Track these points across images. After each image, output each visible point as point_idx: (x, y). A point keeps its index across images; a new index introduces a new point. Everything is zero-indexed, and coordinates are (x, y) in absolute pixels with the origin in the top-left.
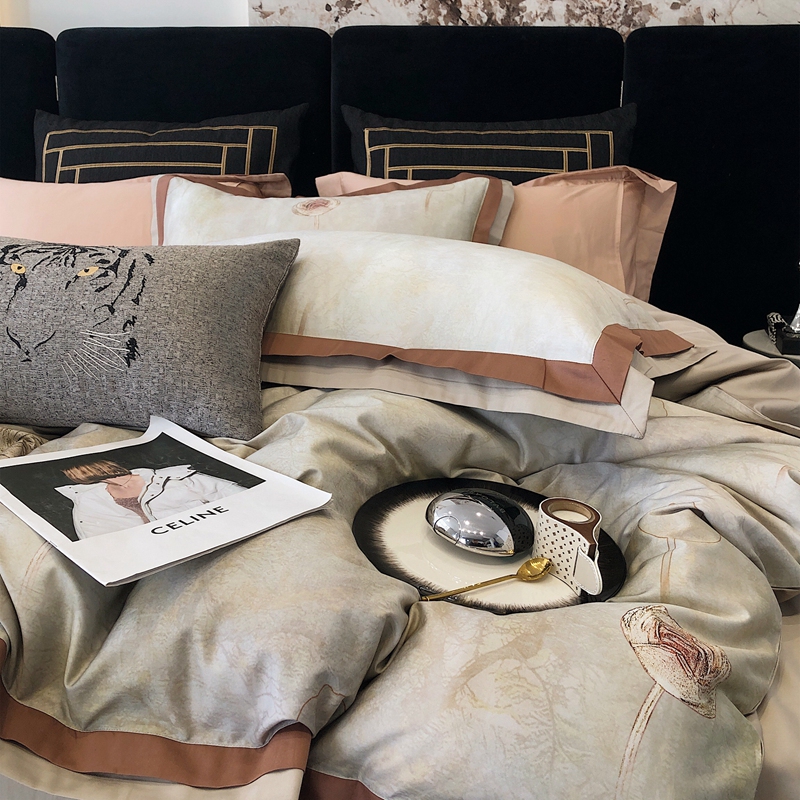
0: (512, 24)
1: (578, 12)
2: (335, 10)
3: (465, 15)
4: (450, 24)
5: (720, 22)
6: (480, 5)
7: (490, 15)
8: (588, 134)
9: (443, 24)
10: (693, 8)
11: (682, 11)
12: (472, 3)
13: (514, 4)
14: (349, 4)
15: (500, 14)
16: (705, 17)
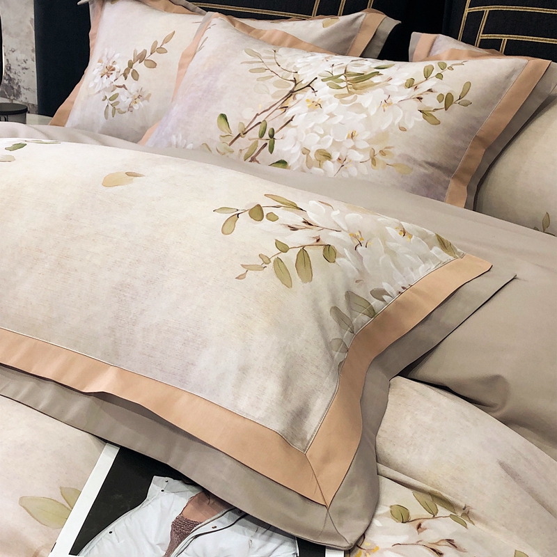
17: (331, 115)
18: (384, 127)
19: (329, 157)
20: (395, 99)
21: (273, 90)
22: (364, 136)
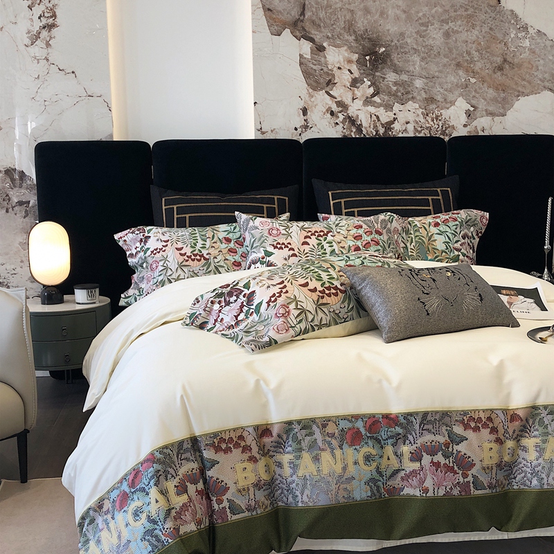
0: (388, 136)
1: (419, 129)
2: (299, 130)
3: (364, 132)
4: (357, 136)
5: (486, 133)
6: (372, 126)
7: (377, 131)
8: (439, 190)
9: (354, 136)
10: (473, 127)
11: (468, 128)
12: (367, 126)
13: (388, 125)
14: (306, 127)
15: (382, 131)
16: (479, 132)
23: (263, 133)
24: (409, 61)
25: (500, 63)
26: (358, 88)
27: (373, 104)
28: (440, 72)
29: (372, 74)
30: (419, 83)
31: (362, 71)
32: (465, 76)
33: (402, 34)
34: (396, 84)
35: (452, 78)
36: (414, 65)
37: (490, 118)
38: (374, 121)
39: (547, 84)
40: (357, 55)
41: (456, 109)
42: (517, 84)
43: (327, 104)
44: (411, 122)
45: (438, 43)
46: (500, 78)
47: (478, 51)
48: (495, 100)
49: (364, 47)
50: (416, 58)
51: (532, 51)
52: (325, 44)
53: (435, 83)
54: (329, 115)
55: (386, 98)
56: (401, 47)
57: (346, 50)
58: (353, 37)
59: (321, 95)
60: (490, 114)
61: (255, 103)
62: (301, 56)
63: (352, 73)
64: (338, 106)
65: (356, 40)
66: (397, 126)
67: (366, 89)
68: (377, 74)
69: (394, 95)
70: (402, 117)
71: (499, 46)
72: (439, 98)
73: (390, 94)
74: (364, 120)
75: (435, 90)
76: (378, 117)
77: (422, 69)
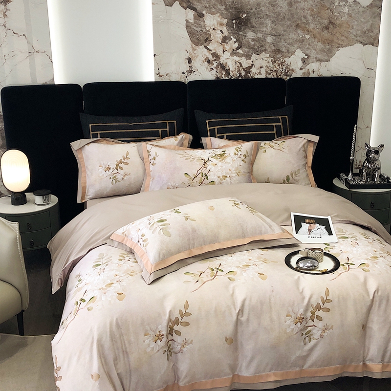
0: (247, 77)
1: (269, 72)
2: (186, 74)
3: (231, 75)
4: (227, 78)
5: (316, 75)
6: (237, 70)
7: (240, 74)
8: (280, 118)
9: (224, 78)
10: (307, 70)
11: (303, 71)
12: (233, 70)
13: (248, 70)
14: (190, 71)
15: (243, 73)
16: (311, 73)
17: (221, 166)
18: (236, 166)
19: (227, 177)
20: (235, 159)
21: (198, 163)
22: (233, 170)
23: (160, 76)
24: (263, 24)
25: (327, 24)
26: (227, 43)
27: (238, 55)
28: (284, 31)
29: (237, 34)
30: (269, 39)
31: (230, 31)
32: (302, 34)
33: (259, 4)
34: (253, 40)
35: (293, 36)
36: (266, 26)
37: (318, 63)
38: (238, 66)
39: (358, 38)
40: (226, 20)
41: (295, 57)
42: (338, 39)
43: (205, 55)
44: (264, 67)
45: (284, 10)
46: (326, 35)
47: (311, 15)
48: (322, 50)
49: (231, 13)
50: (269, 22)
51: (350, 15)
52: (204, 12)
53: (281, 39)
54: (206, 63)
55: (247, 50)
56: (258, 14)
57: (219, 16)
58: (224, 7)
59: (201, 49)
60: (319, 60)
61: (155, 55)
62: (187, 21)
63: (223, 33)
64: (213, 57)
65: (226, 9)
66: (254, 70)
67: (233, 44)
68: (241, 33)
69: (252, 48)
70: (257, 64)
71: (327, 12)
72: (284, 50)
73: (249, 47)
74: (232, 66)
75: (281, 44)
76: (241, 64)
77: (272, 29)
